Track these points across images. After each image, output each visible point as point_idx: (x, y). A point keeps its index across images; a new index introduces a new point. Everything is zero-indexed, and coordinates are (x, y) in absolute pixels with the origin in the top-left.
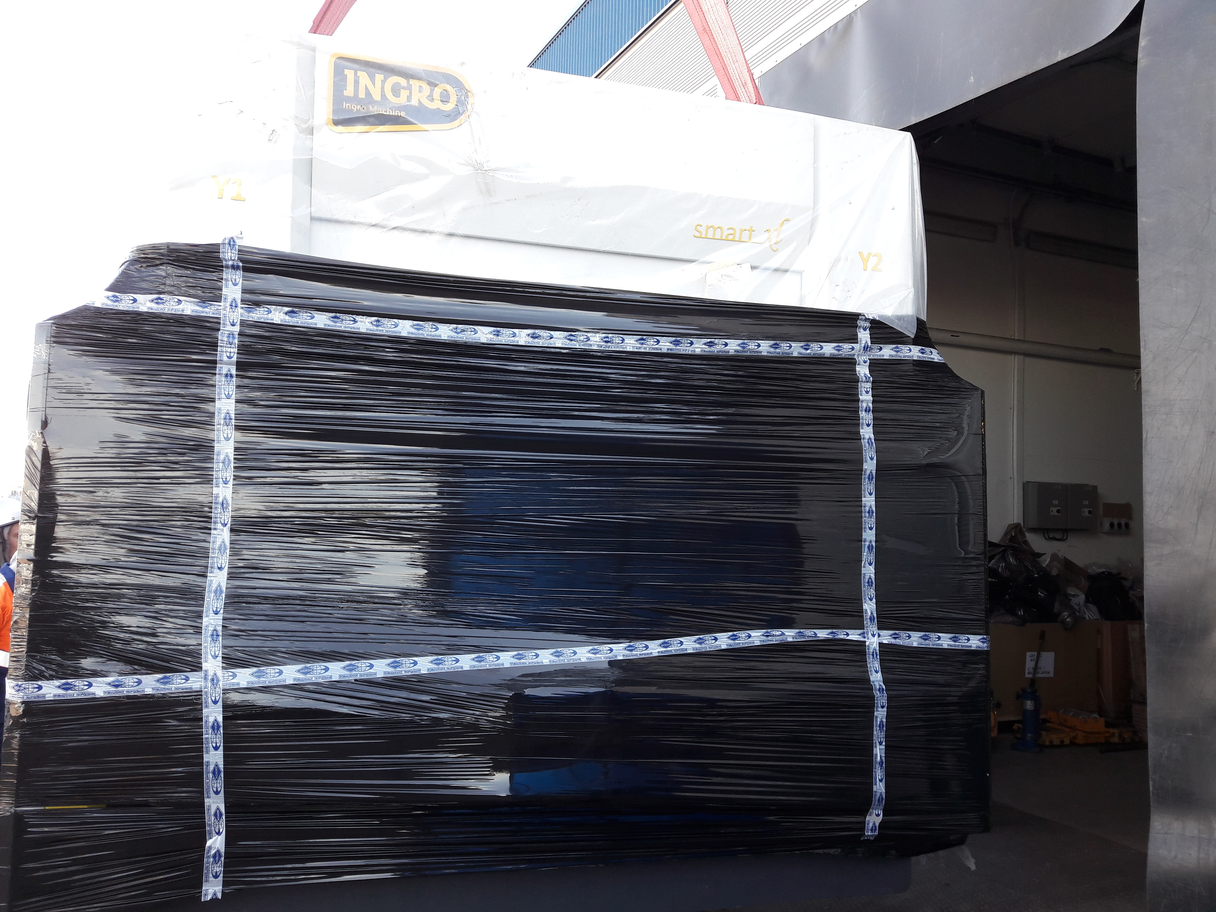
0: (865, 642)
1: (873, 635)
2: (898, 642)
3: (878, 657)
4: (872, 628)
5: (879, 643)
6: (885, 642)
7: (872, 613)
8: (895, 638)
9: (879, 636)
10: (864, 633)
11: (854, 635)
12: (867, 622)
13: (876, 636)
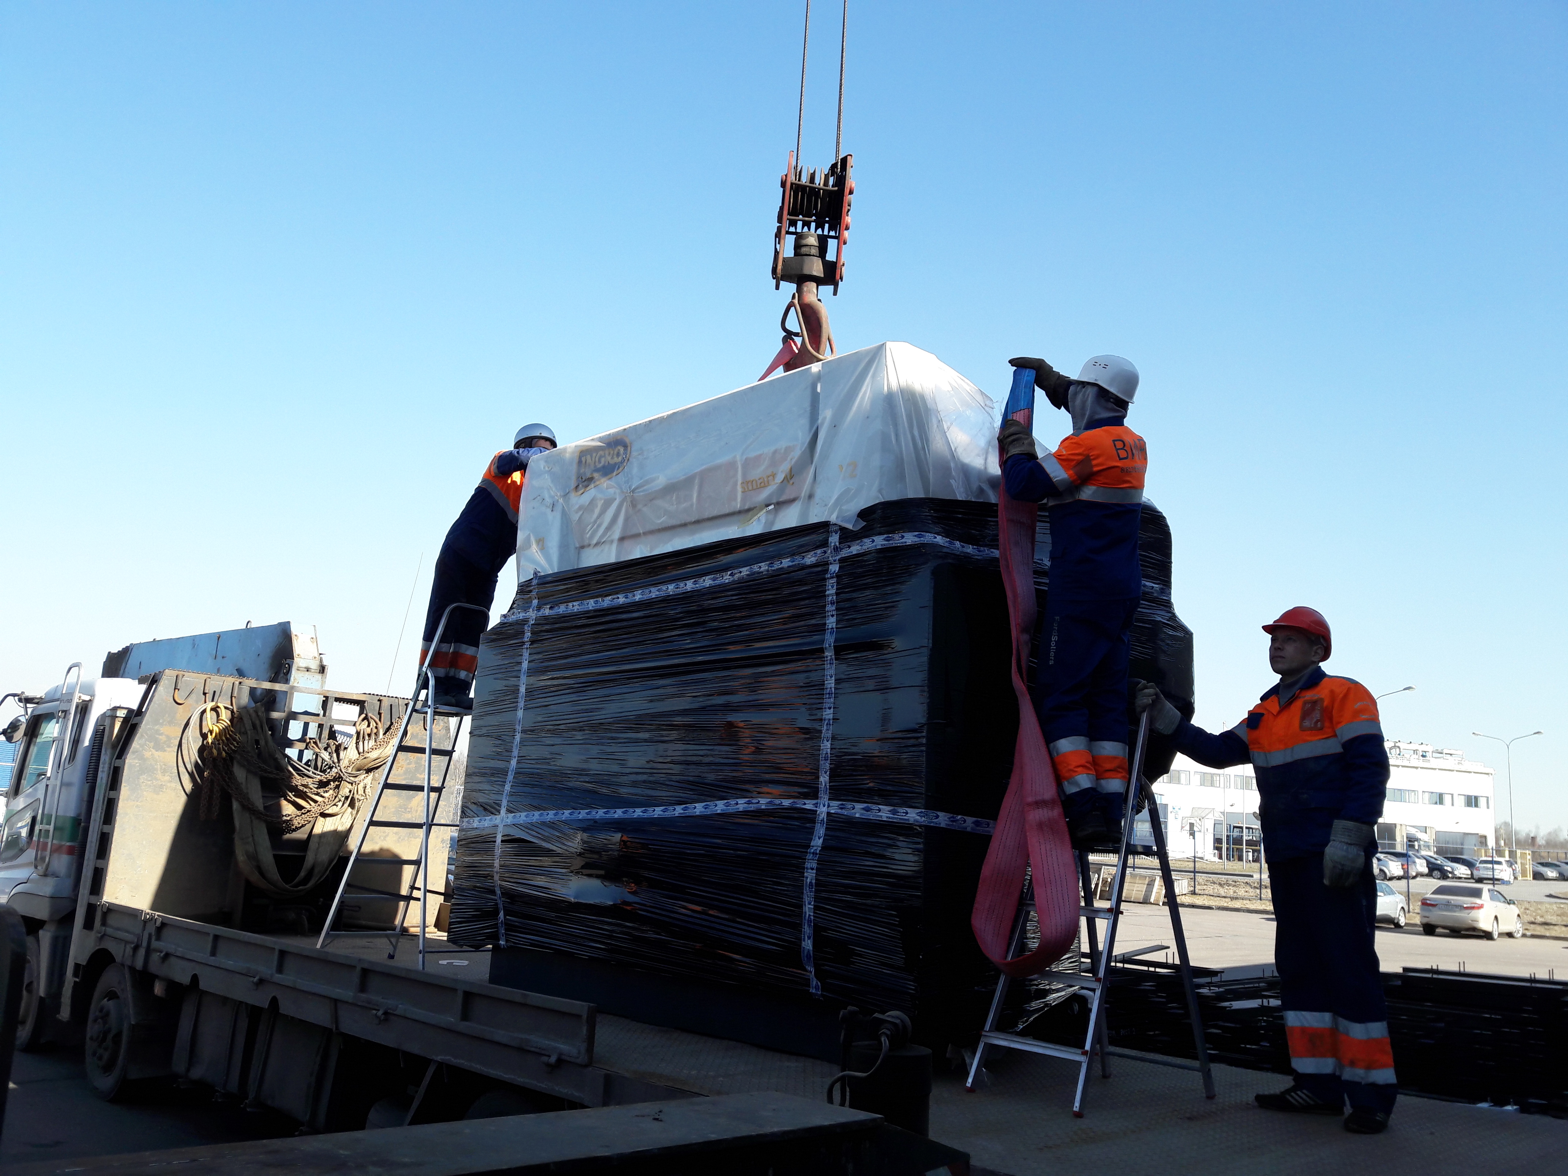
0: (816, 811)
1: (824, 806)
2: (845, 812)
3: (825, 825)
4: (824, 798)
5: (827, 812)
6: (832, 811)
7: (825, 785)
8: (841, 808)
9: (829, 806)
10: (817, 804)
11: (809, 805)
12: (821, 794)
13: (826, 806)
